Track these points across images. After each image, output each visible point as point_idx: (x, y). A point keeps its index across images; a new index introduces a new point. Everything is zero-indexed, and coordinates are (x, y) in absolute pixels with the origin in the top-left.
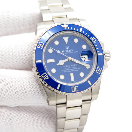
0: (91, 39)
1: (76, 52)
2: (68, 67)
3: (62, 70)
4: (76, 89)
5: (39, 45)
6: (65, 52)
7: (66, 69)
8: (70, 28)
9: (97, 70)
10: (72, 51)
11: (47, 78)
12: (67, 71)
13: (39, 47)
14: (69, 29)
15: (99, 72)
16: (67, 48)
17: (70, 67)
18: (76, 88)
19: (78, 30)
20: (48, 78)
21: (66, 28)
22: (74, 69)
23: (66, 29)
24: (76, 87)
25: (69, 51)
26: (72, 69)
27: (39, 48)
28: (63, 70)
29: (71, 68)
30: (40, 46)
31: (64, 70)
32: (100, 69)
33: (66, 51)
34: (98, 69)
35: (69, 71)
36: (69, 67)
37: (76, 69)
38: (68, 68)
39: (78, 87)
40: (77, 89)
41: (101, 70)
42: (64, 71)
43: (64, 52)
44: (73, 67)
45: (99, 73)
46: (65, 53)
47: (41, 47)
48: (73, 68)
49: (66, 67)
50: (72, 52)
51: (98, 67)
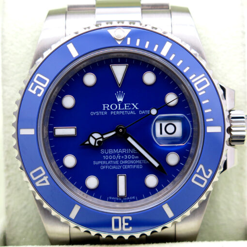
0: (193, 81)
1: (143, 112)
2: (112, 155)
3: (95, 163)
4: (125, 224)
5: (36, 84)
6: (111, 110)
7: (109, 160)
8: (133, 41)
9: (196, 175)
10: (132, 106)
11: (44, 182)
12: (109, 165)
13: (33, 89)
14: (129, 43)
15: (202, 182)
16: (120, 99)
17: (121, 154)
18: (127, 221)
19: (155, 50)
20: (48, 183)
21: (119, 40)
22: (132, 162)
23: (119, 43)
24: (124, 218)
25: (122, 106)
26: (126, 162)
27: (34, 92)
28: (99, 162)
29: (124, 160)
30: (37, 87)
31: (101, 162)
32: (207, 173)
33: (114, 107)
34: (201, 173)
35: (114, 167)
36: (116, 154)
37: (137, 162)
38: (114, 157)
39: (130, 218)
40: (127, 224)
41: (208, 177)
42: (100, 165)
43: (109, 108)
44: (129, 157)
45: (203, 186)
46: (112, 113)
47: (38, 91)
48: (128, 159)
49: (109, 155)
50: (132, 112)
51: (201, 166)
